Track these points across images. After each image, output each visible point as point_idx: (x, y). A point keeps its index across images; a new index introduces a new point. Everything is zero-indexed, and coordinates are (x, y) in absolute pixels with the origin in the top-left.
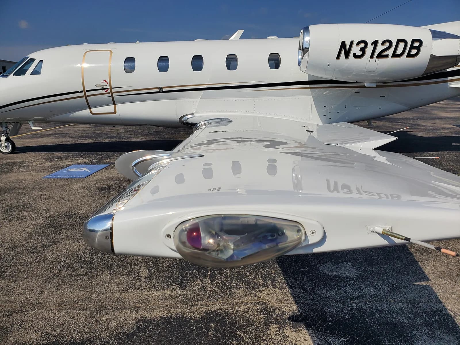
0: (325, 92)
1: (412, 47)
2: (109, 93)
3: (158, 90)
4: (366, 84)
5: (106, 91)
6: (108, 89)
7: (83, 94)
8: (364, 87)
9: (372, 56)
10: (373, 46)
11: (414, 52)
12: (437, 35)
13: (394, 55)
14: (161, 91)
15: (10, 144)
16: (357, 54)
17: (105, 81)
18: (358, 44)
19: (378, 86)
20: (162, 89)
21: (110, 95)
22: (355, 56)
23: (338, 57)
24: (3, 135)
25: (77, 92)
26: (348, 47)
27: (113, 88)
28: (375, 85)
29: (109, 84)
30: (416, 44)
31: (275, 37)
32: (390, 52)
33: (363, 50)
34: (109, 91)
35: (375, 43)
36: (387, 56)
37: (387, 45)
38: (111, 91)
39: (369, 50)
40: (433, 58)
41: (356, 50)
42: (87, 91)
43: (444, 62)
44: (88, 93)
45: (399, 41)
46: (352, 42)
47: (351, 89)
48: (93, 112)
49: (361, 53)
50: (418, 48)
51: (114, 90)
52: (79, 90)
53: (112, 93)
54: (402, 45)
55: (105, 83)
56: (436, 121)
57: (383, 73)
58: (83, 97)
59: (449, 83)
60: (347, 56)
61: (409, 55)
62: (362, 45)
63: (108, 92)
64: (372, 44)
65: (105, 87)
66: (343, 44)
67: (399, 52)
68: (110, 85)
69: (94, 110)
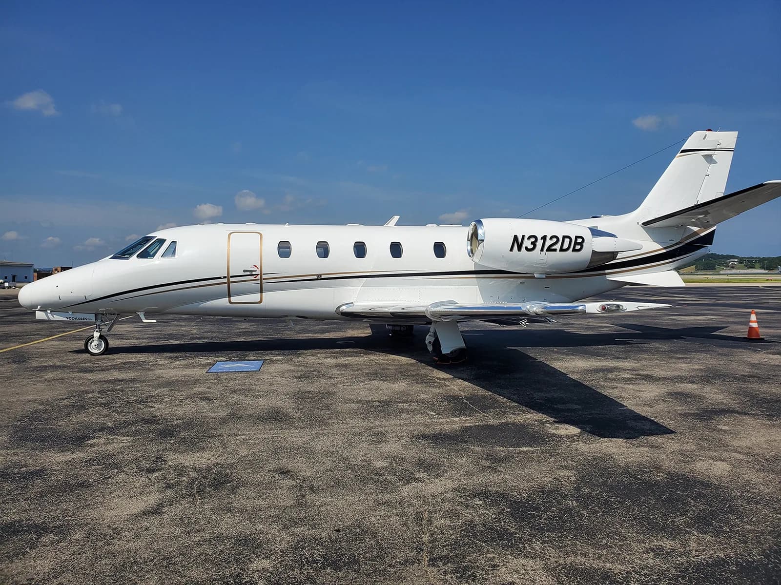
0: (490, 282)
1: (576, 243)
2: (258, 280)
3: (315, 277)
4: (536, 275)
5: (255, 277)
6: (258, 275)
7: (226, 280)
8: (534, 277)
9: (542, 250)
10: (542, 241)
11: (578, 247)
12: (595, 232)
13: (562, 250)
14: (319, 278)
15: (103, 342)
16: (528, 248)
17: (255, 266)
18: (529, 238)
19: (547, 278)
20: (321, 276)
21: (259, 282)
22: (526, 248)
23: (511, 250)
24: (96, 330)
25: (220, 278)
26: (520, 241)
27: (264, 274)
28: (544, 276)
29: (259, 270)
30: (579, 240)
31: (435, 225)
32: (558, 247)
33: (534, 244)
34: (259, 277)
35: (544, 238)
36: (555, 250)
37: (555, 240)
38: (261, 277)
39: (539, 243)
40: (594, 253)
41: (527, 243)
42: (232, 277)
43: (603, 257)
44: (232, 280)
45: (564, 237)
46: (523, 236)
47: (516, 279)
48: (232, 301)
49: (532, 246)
50: (581, 244)
51: (264, 276)
52: (222, 276)
53: (261, 279)
54: (567, 241)
55: (255, 269)
56: (590, 320)
57: (552, 266)
58: (225, 283)
59: (607, 276)
60: (519, 249)
61: (574, 250)
62: (533, 240)
63: (257, 278)
64: (541, 239)
65: (254, 273)
66: (516, 238)
67: (565, 247)
68: (261, 271)
69: (233, 299)
